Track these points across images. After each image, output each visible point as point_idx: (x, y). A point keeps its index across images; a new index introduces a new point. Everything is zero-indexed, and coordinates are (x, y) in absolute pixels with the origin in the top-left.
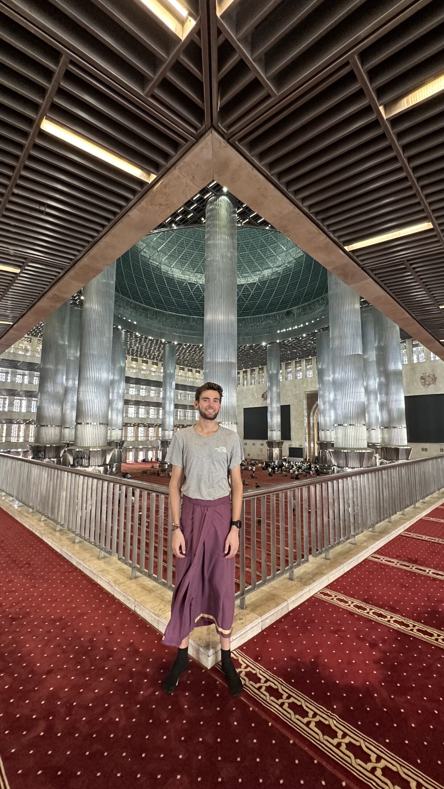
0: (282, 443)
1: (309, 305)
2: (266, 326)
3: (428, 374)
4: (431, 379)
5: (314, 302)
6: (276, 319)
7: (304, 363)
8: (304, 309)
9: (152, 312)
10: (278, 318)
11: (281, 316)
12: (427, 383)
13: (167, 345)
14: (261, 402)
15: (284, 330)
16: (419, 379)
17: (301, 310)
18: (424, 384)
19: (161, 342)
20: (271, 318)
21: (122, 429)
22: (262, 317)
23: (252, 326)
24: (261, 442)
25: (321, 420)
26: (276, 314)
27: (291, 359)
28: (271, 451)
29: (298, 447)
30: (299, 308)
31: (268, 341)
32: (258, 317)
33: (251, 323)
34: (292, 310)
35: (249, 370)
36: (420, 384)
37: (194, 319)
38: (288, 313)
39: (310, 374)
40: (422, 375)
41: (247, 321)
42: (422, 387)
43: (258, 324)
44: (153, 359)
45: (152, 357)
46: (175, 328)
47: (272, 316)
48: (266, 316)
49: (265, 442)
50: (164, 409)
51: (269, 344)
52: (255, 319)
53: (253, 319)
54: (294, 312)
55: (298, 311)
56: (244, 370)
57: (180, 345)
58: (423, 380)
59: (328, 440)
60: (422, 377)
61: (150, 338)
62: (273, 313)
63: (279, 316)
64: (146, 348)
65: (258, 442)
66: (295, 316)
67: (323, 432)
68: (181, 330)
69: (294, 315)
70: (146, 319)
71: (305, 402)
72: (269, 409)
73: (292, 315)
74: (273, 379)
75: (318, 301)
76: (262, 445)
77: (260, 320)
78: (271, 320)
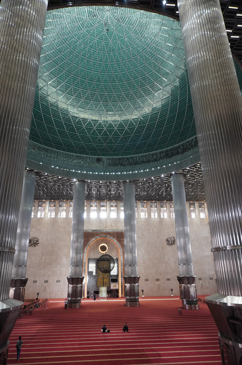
2: (77, 164)
5: (123, 158)
8: (114, 161)
10: (88, 160)
17: (111, 161)
20: (82, 159)
22: (74, 156)
23: (64, 161)
26: (87, 157)
30: (109, 159)
32: (70, 155)
33: (63, 157)
34: (102, 158)
38: (99, 160)
41: (59, 154)
43: (70, 160)
47: (83, 157)
48: (77, 156)
51: (79, 181)
52: (67, 155)
53: (66, 155)
54: (104, 160)
55: (108, 161)
62: (84, 155)
63: (90, 159)
66: (105, 164)
69: (103, 163)
77: (72, 158)
78: (83, 161)
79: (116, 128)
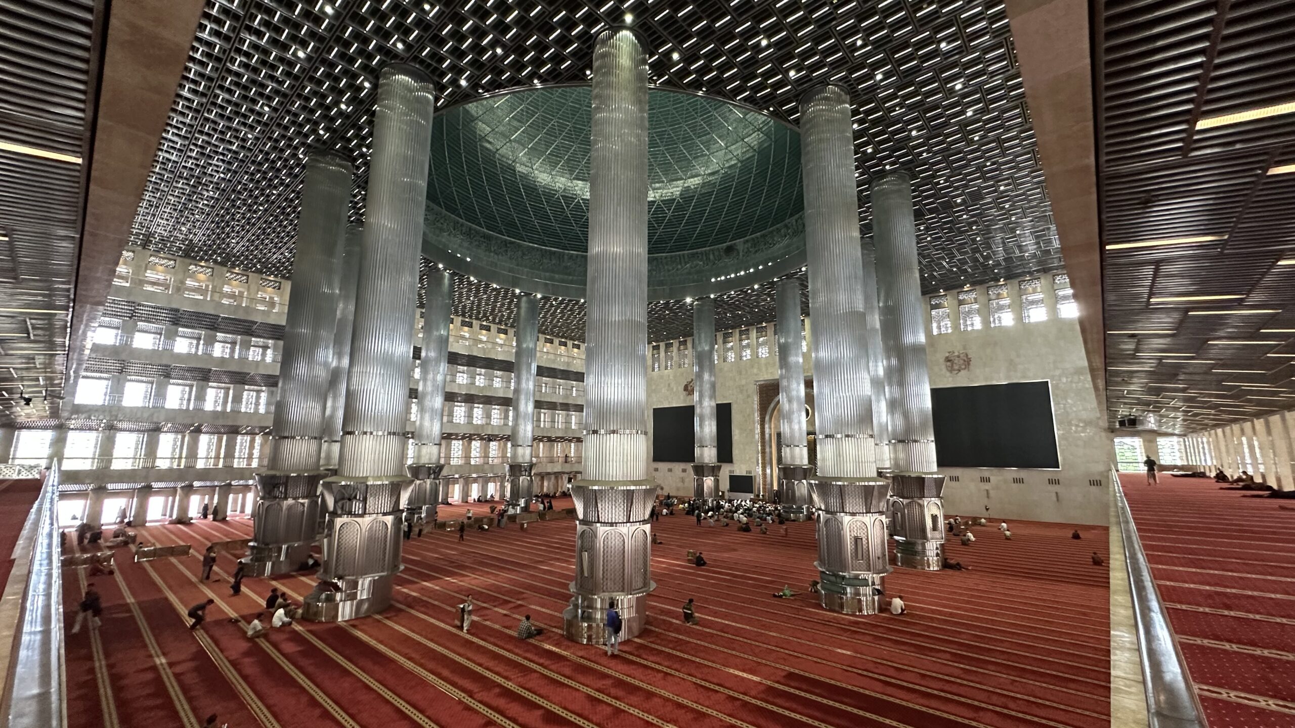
0: (719, 468)
1: (763, 236)
2: (693, 270)
3: (956, 354)
4: (962, 362)
5: (772, 232)
6: (708, 259)
7: (753, 334)
8: (755, 243)
9: (499, 242)
10: (711, 257)
11: (716, 253)
12: (956, 367)
13: (524, 299)
14: (682, 397)
15: (723, 278)
16: (942, 360)
17: (750, 245)
18: (951, 370)
19: (513, 293)
20: (700, 257)
21: (440, 444)
22: (686, 257)
23: (669, 271)
24: (682, 466)
25: (785, 428)
26: (709, 251)
27: (733, 328)
28: (700, 483)
29: (744, 474)
30: (747, 241)
31: (695, 296)
32: (679, 256)
33: (667, 264)
34: (735, 244)
35: (662, 345)
36: (944, 370)
37: (571, 257)
38: (730, 250)
39: (763, 352)
40: (947, 355)
41: (660, 261)
42: (948, 374)
43: (679, 267)
44: (500, 323)
45: (497, 320)
46: (538, 269)
47: (702, 253)
48: (693, 255)
49: (689, 466)
50: (516, 409)
51: (697, 300)
52: (674, 259)
53: (671, 258)
54: (738, 248)
55: (746, 246)
56: (654, 344)
57: (546, 299)
58: (949, 364)
59: (798, 462)
60: (947, 358)
61: (495, 286)
62: (703, 249)
63: (713, 254)
64: (487, 304)
65: (678, 467)
66: (741, 254)
67: (788, 449)
68: (547, 274)
69: (738, 253)
70: (487, 253)
71: (756, 399)
72: (698, 411)
73: (735, 253)
74: (704, 360)
75: (779, 230)
76: (684, 471)
77: (683, 261)
78: (701, 260)
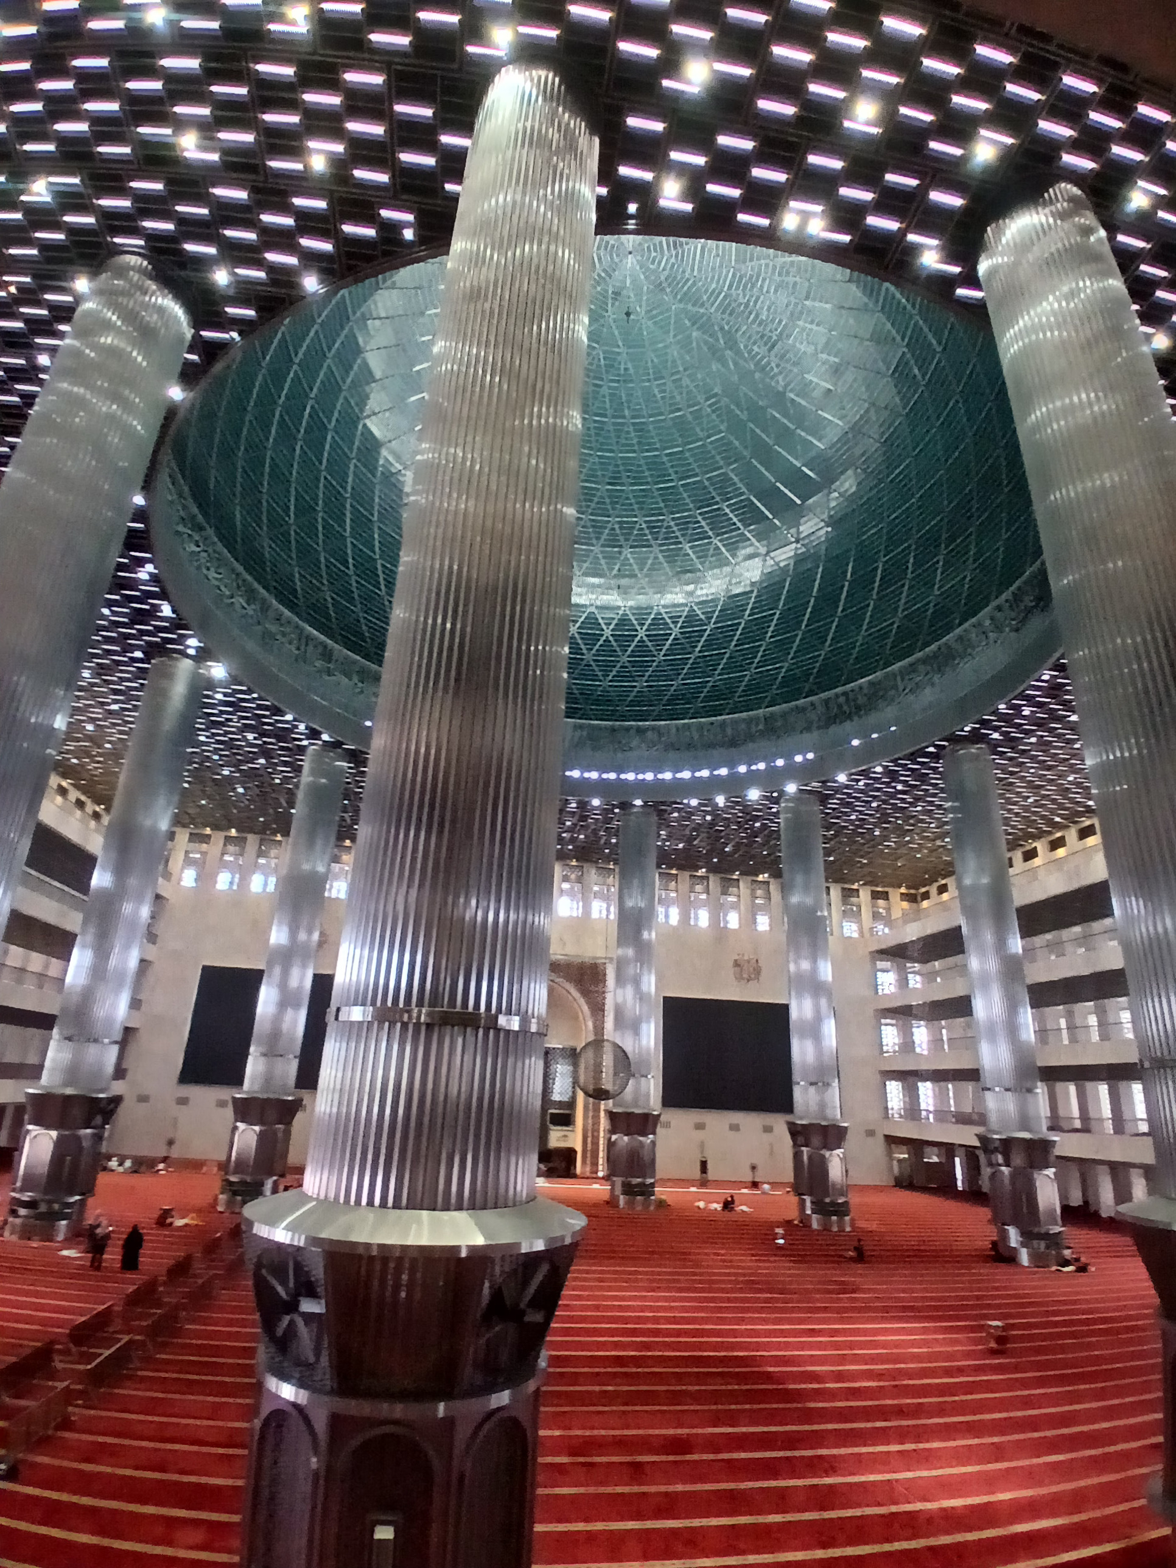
3: (746, 958)
4: (751, 970)
12: (745, 976)
18: (739, 978)
36: (732, 976)
40: (737, 957)
42: (736, 983)
58: (737, 969)
60: (736, 961)
79: (608, 632)
